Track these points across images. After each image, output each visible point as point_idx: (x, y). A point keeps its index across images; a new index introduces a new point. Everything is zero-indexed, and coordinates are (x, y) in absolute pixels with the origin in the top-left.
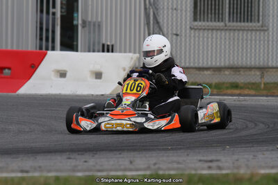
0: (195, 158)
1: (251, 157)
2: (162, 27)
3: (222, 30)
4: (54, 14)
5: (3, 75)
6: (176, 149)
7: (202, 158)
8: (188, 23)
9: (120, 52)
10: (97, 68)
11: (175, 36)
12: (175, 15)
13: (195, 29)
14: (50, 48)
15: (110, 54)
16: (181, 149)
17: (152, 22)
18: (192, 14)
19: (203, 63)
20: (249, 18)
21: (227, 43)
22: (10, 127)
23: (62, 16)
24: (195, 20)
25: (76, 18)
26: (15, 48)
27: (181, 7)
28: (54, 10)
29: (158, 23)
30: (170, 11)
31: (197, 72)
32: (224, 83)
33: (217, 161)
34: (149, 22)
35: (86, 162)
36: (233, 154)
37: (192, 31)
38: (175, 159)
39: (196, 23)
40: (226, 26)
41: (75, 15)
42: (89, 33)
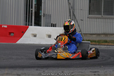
0: (89, 71)
1: (112, 70)
2: (76, 17)
3: (101, 18)
4: (32, 11)
5: (10, 36)
6: (81, 67)
7: (92, 71)
8: (87, 15)
9: (59, 27)
10: (49, 33)
11: (81, 21)
12: (81, 12)
13: (90, 18)
14: (30, 25)
15: (55, 28)
16: (83, 67)
17: (72, 15)
18: (88, 12)
19: (93, 32)
20: (112, 14)
21: (103, 24)
22: (13, 57)
23: (35, 12)
24: (90, 14)
25: (41, 13)
26: (16, 25)
27: (84, 9)
28: (32, 9)
29: (74, 15)
30: (79, 10)
31: (90, 36)
32: (101, 40)
33: (98, 72)
34: (71, 15)
35: (44, 71)
36: (104, 69)
37: (88, 19)
38: (80, 71)
39: (90, 16)
40: (102, 17)
41: (40, 11)
42: (46, 19)
